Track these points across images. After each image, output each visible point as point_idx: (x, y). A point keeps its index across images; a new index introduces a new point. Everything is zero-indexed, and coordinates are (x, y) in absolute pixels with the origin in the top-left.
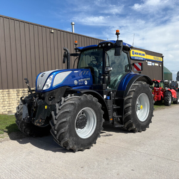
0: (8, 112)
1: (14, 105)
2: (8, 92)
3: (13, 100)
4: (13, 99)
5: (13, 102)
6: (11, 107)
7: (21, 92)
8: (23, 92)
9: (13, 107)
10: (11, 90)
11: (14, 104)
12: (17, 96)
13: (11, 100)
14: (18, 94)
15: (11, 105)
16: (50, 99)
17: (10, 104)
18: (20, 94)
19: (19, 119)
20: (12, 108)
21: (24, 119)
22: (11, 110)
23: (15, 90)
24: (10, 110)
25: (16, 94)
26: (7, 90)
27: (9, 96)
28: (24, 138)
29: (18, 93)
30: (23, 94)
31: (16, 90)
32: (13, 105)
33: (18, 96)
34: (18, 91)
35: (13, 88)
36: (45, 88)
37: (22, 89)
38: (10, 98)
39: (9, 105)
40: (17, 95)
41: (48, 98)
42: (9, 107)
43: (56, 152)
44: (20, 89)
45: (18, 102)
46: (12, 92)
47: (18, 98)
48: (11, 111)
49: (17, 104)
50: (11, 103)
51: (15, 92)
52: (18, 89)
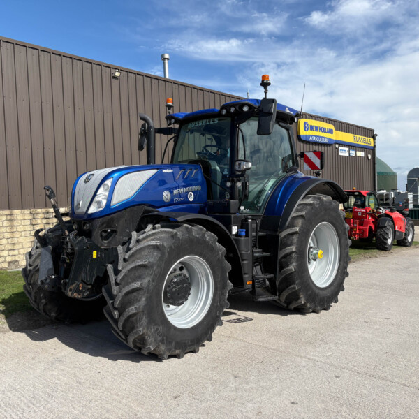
0: (9, 263)
1: (23, 248)
2: (9, 217)
3: (21, 236)
4: (21, 232)
5: (21, 240)
6: (16, 252)
7: (40, 216)
8: (46, 215)
9: (21, 253)
10: (16, 212)
11: (24, 244)
12: (32, 227)
13: (17, 235)
14: (34, 222)
15: (16, 247)
16: (104, 234)
17: (13, 244)
18: (39, 221)
19: (32, 281)
20: (19, 254)
21: (42, 282)
22: (17, 258)
23: (27, 211)
24: (13, 258)
25: (28, 222)
26: (6, 212)
27: (12, 226)
28: (44, 326)
29: (34, 218)
30: (44, 221)
31: (29, 212)
32: (20, 246)
33: (34, 225)
34: (34, 214)
35: (22, 208)
36: (93, 210)
37: (44, 210)
38: (15, 230)
39: (12, 248)
40: (31, 224)
41: (101, 233)
42: (11, 253)
43: (116, 360)
44: (39, 210)
46: (20, 217)
47: (34, 230)
48: (16, 261)
49: (28, 245)
50: (15, 241)
51: (27, 217)
52: (33, 210)
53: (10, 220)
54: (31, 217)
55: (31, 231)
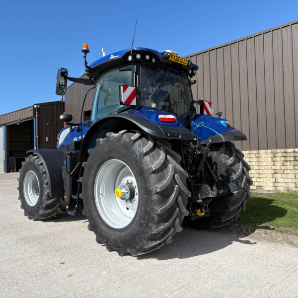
0: (257, 186)
1: (266, 177)
2: (257, 155)
3: (265, 169)
4: (265, 166)
5: (265, 171)
6: (261, 180)
7: (279, 155)
8: (284, 155)
9: (265, 181)
10: (262, 151)
11: (267, 175)
12: (273, 163)
13: (262, 168)
14: (274, 159)
15: (261, 176)
17: (260, 174)
18: (278, 159)
20: (263, 182)
22: (262, 184)
23: (269, 151)
24: (259, 184)
25: (270, 159)
26: (255, 152)
27: (259, 162)
29: (274, 156)
30: (283, 159)
31: (270, 152)
32: (264, 176)
33: (274, 162)
34: (274, 153)
37: (282, 150)
38: (261, 164)
39: (259, 176)
40: (272, 161)
42: (258, 180)
44: (278, 150)
45: (273, 172)
46: (264, 156)
47: (274, 165)
48: (261, 186)
49: (271, 176)
50: (261, 172)
51: (269, 155)
52: (274, 151)
53: (257, 157)
54: (272, 156)
55: (272, 166)
